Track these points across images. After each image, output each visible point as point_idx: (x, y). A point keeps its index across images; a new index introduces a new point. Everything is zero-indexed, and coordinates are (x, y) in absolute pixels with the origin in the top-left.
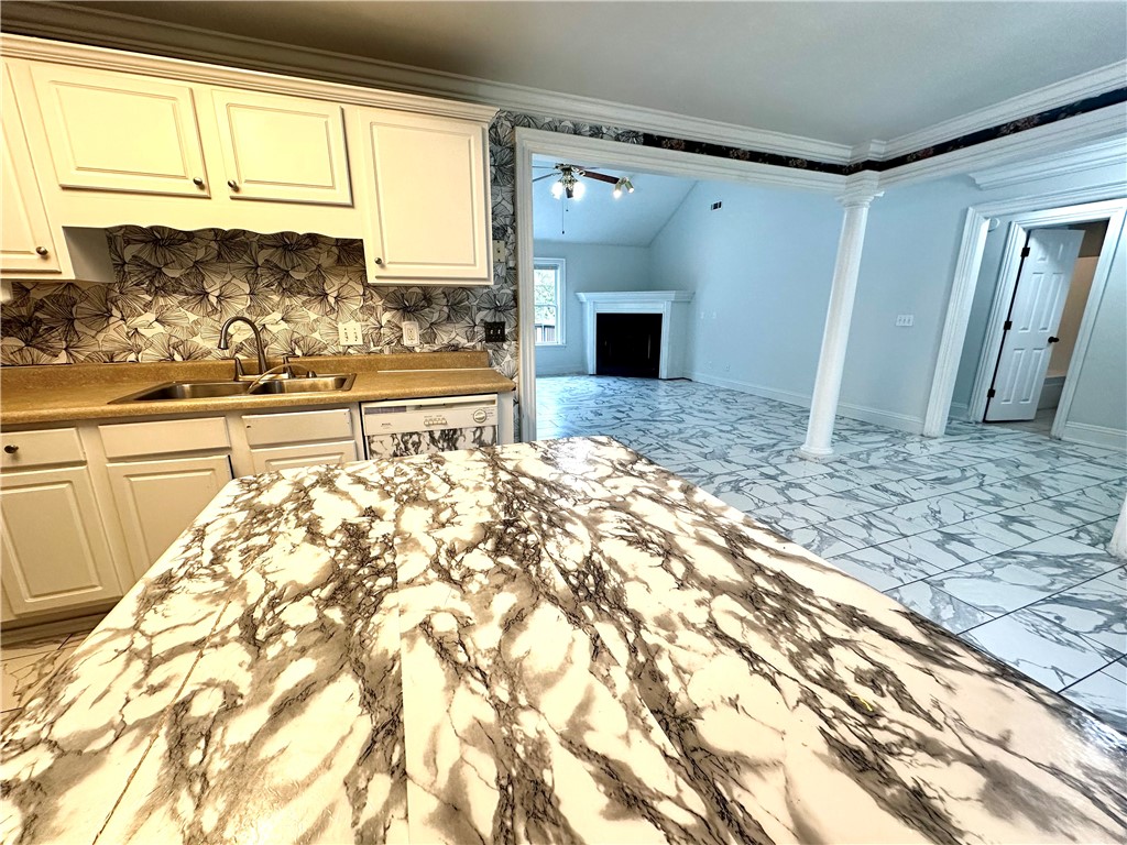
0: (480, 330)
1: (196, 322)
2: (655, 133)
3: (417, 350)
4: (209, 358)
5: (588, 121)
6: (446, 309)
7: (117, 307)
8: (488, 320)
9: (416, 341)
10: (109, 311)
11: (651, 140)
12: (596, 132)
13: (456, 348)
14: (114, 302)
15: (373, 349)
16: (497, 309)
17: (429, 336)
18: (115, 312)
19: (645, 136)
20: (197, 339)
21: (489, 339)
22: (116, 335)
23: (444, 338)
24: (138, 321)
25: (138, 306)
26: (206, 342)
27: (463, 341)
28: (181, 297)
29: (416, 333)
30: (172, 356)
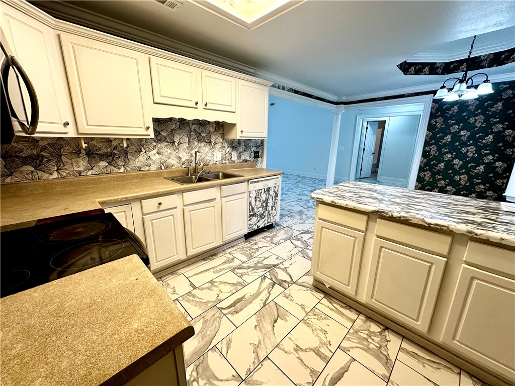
0: (253, 154)
1: (170, 153)
2: (297, 90)
3: (236, 162)
4: (174, 167)
5: (282, 85)
6: (244, 147)
7: (144, 148)
8: (255, 151)
9: (236, 159)
10: (141, 149)
11: (296, 92)
12: (283, 89)
13: (246, 161)
14: (143, 146)
15: (224, 162)
16: (257, 147)
17: (239, 157)
18: (143, 150)
19: (294, 90)
20: (170, 160)
21: (255, 157)
22: (142, 159)
23: (243, 158)
24: (150, 154)
25: (151, 147)
26: (173, 161)
27: (248, 158)
28: (166, 144)
29: (236, 155)
30: (161, 167)
